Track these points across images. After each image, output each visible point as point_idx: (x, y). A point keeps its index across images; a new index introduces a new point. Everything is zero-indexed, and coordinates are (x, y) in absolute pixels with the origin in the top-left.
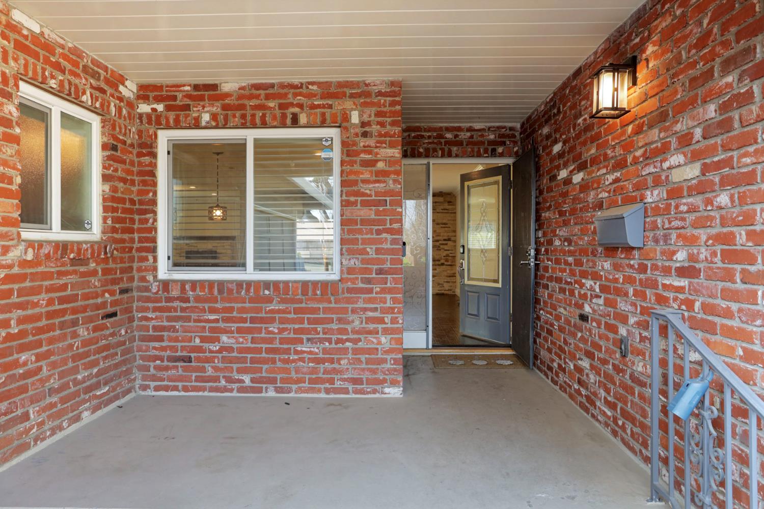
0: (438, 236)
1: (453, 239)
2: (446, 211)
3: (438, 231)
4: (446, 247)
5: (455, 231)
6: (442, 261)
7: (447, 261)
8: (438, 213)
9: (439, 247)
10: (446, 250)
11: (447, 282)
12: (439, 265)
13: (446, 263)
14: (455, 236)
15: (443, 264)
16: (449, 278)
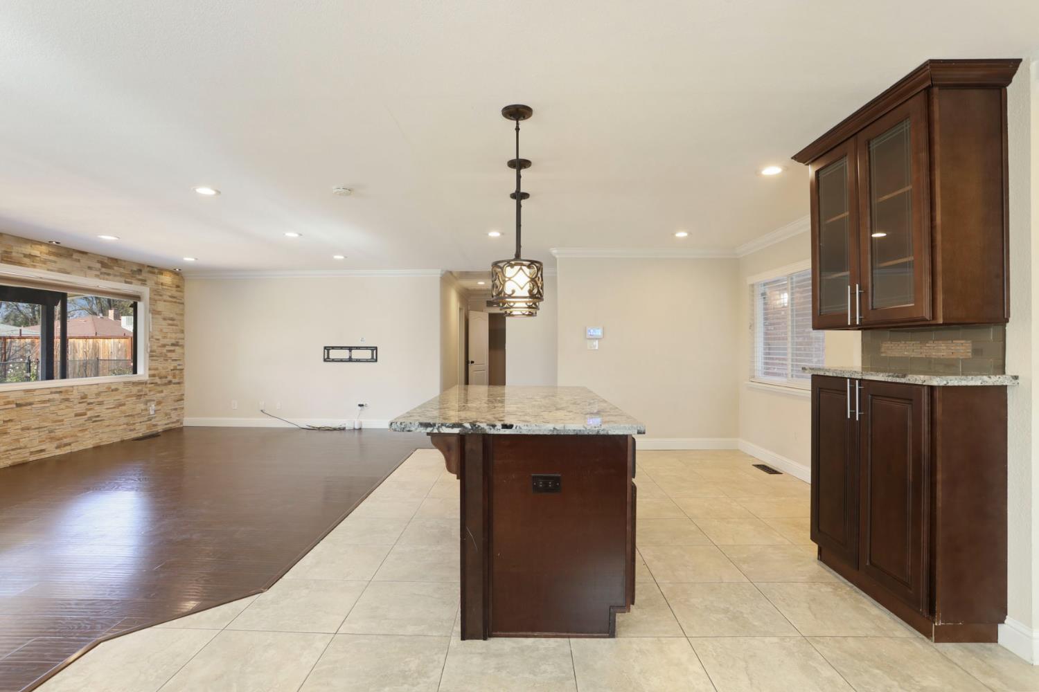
0: (165, 337)
1: (181, 342)
2: (174, 300)
3: (165, 330)
4: (173, 356)
5: (182, 332)
6: (170, 378)
7: (174, 376)
8: (165, 301)
9: (166, 356)
10: (173, 360)
11: (176, 409)
12: (166, 384)
13: (174, 381)
14: (183, 339)
15: (170, 382)
16: (176, 404)
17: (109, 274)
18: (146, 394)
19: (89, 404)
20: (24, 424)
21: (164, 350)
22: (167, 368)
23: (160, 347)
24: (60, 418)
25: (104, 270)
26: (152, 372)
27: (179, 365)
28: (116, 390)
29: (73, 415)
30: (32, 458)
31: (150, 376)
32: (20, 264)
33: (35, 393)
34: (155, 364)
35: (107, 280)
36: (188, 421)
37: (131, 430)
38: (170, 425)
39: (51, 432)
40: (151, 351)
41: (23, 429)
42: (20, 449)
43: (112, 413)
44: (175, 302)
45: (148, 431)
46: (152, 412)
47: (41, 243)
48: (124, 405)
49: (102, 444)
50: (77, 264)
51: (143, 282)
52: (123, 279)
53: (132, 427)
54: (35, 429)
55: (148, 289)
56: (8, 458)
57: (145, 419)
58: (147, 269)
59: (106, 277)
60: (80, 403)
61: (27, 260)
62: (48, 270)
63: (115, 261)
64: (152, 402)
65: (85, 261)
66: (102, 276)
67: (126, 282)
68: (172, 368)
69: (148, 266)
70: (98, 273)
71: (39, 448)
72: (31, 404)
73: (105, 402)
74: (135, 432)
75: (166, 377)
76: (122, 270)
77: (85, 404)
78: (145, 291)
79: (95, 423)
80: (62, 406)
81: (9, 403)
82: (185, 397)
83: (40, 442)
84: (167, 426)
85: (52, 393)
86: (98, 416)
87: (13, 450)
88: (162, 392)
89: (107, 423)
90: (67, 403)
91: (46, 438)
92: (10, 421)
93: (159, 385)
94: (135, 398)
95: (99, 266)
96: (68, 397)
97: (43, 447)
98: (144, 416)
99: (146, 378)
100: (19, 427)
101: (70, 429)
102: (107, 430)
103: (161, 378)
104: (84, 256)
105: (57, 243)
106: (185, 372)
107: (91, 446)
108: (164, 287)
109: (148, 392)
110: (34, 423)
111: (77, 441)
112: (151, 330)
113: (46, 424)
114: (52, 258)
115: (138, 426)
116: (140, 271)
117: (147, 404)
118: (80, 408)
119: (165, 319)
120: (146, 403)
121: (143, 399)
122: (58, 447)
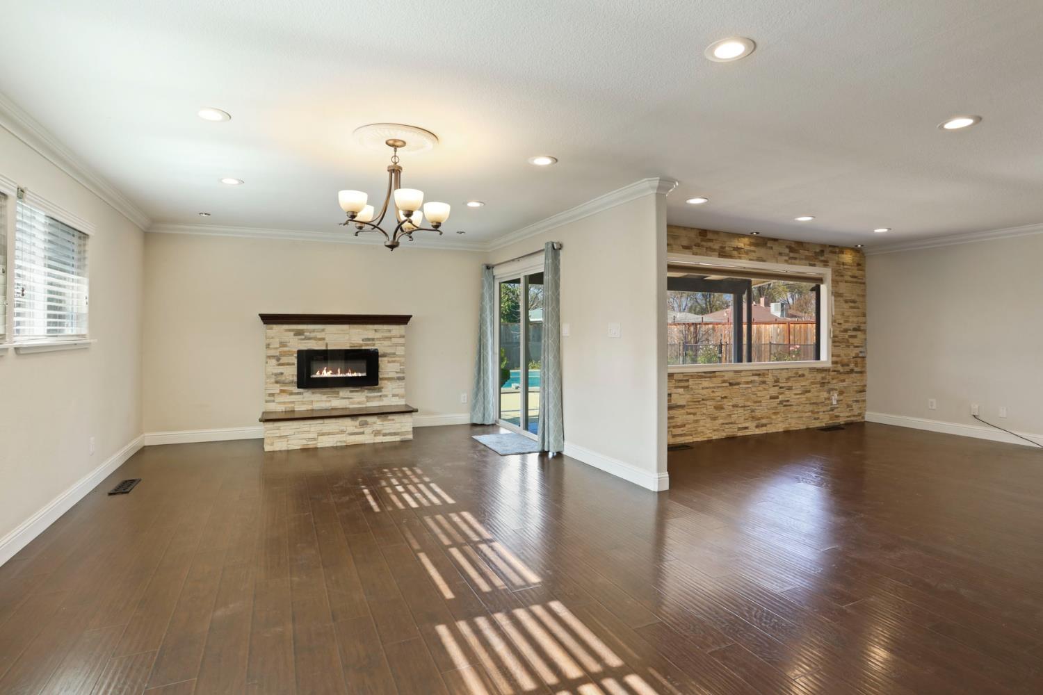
0: (846, 321)
1: (863, 327)
2: (855, 280)
3: (846, 314)
4: (856, 342)
5: (864, 315)
6: (852, 366)
7: (856, 364)
8: (846, 282)
9: (848, 341)
10: (855, 347)
11: (857, 401)
12: (848, 373)
13: (856, 369)
14: (865, 323)
15: (852, 371)
16: (858, 395)
17: (795, 259)
18: (829, 382)
19: (781, 388)
20: (734, 402)
21: (846, 335)
22: (849, 355)
23: (842, 332)
24: (759, 399)
25: (792, 255)
26: (835, 359)
27: (861, 352)
28: (803, 375)
29: (768, 397)
30: (740, 434)
31: (834, 363)
32: (731, 257)
33: (742, 374)
34: (838, 351)
35: (794, 264)
36: (871, 416)
37: (815, 419)
38: (852, 419)
39: (753, 411)
40: (834, 337)
41: (734, 406)
42: (731, 423)
43: (798, 398)
44: (856, 282)
45: (831, 422)
46: (835, 402)
47: (744, 236)
48: (809, 391)
49: (791, 429)
50: (771, 252)
51: (825, 263)
52: (807, 262)
53: (816, 416)
54: (742, 407)
55: (830, 269)
56: (723, 430)
57: (829, 408)
58: (829, 249)
59: (793, 261)
60: (774, 386)
61: (735, 253)
62: (750, 260)
63: (800, 244)
64: (835, 391)
65: (777, 248)
66: (790, 261)
67: (811, 265)
68: (854, 355)
69: (830, 246)
70: (787, 258)
71: (744, 425)
72: (738, 384)
73: (794, 388)
74: (819, 421)
75: (848, 365)
76: (807, 253)
77: (777, 388)
78: (827, 273)
79: (785, 408)
80: (760, 388)
81: (724, 382)
82: (867, 389)
83: (745, 419)
84: (849, 419)
85: (753, 375)
86: (788, 401)
87: (727, 424)
88: (844, 381)
89: (795, 408)
90: (763, 386)
91: (750, 417)
92: (725, 397)
93: (841, 373)
94: (819, 386)
95: (787, 251)
96: (765, 379)
97: (747, 425)
98: (827, 405)
99: (829, 365)
100: (731, 404)
101: (766, 411)
102: (795, 415)
103: (843, 366)
104: (776, 243)
105: (757, 233)
106: (868, 360)
107: (781, 430)
108: (846, 267)
109: (831, 380)
110: (741, 402)
111: (771, 423)
112: (834, 314)
113: (749, 404)
114: (752, 248)
115: (821, 415)
116: (822, 252)
117: (830, 393)
118: (774, 391)
119: (846, 302)
120: (829, 391)
121: (826, 387)
122: (757, 427)
